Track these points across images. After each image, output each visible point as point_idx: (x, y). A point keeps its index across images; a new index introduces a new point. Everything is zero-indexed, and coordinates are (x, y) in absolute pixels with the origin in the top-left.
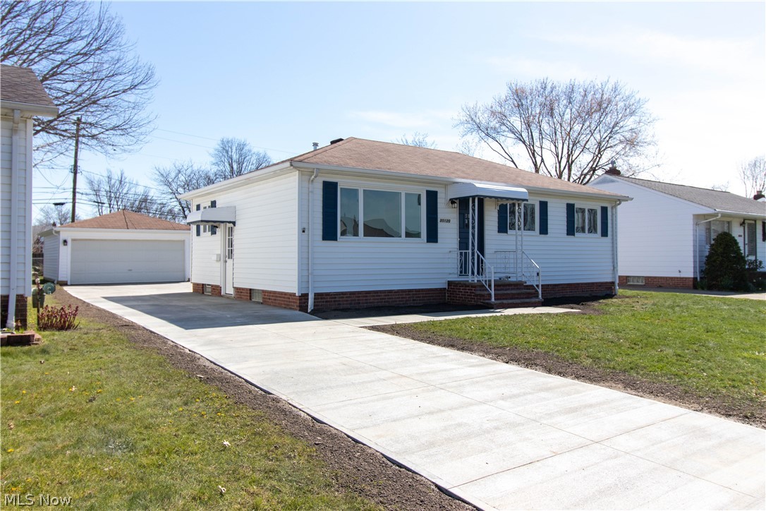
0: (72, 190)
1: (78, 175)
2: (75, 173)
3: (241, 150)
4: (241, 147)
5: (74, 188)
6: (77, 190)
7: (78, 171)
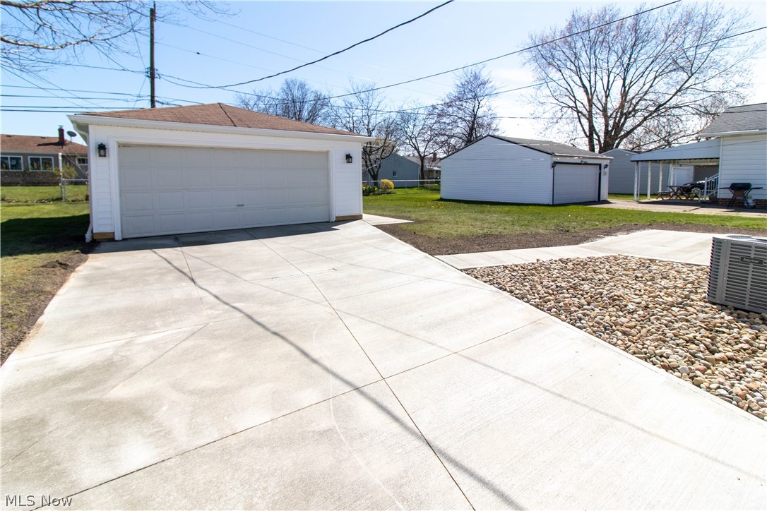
0: (150, 98)
1: (156, 80)
2: (152, 77)
3: (302, 88)
4: (302, 86)
5: (153, 96)
6: (156, 99)
7: (156, 76)
